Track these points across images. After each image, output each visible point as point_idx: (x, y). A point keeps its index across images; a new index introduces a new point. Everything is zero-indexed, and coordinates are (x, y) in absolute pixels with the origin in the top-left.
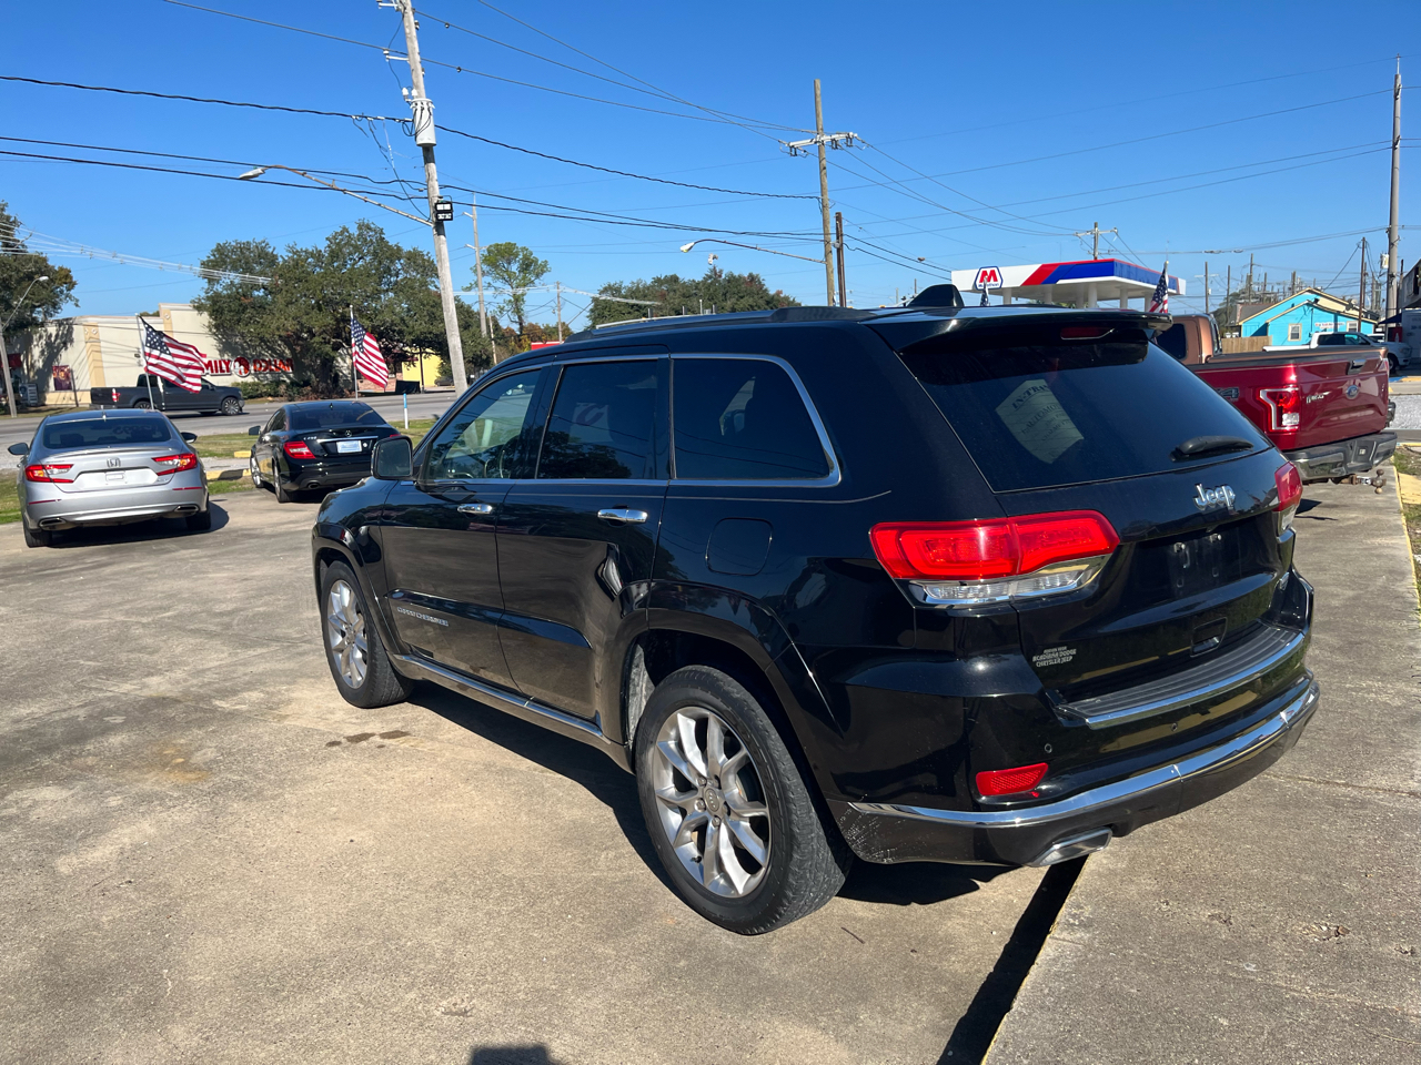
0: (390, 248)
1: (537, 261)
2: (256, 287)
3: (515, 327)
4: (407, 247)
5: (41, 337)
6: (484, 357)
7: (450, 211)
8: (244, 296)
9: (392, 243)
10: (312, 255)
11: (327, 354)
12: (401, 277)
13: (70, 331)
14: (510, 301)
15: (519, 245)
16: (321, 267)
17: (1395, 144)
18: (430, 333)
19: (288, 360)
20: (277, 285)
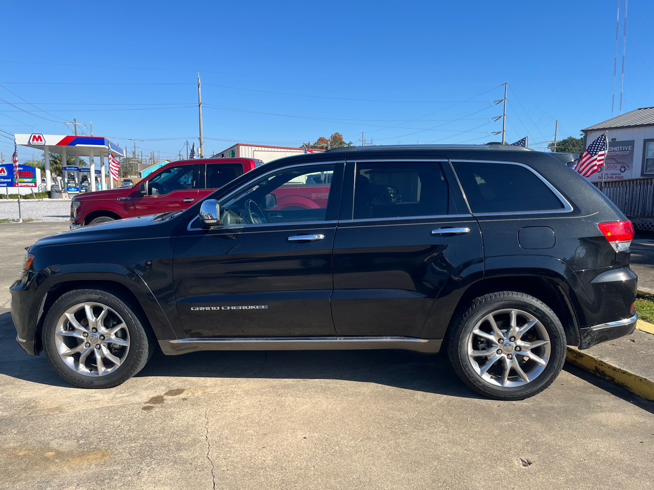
17: (200, 105)
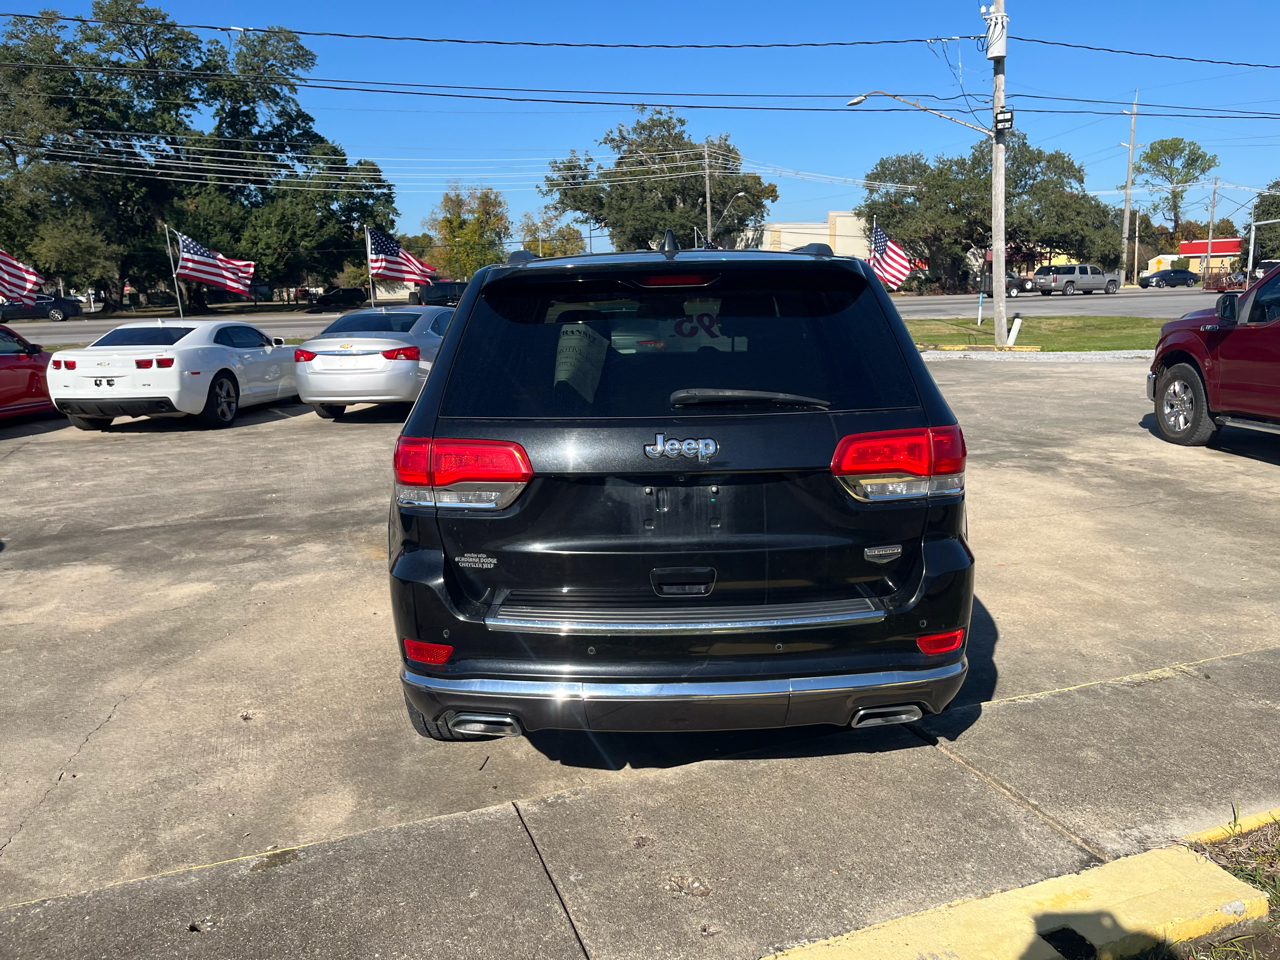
0: (1032, 152)
1: (1206, 155)
2: (906, 194)
3: (1170, 226)
4: (1048, 151)
5: (742, 240)
6: (1112, 256)
7: (1011, 120)
8: (896, 203)
9: (1033, 147)
10: (956, 163)
11: (956, 254)
12: (1039, 179)
13: (761, 236)
14: (1167, 198)
15: (1187, 140)
16: (962, 174)
18: (1055, 233)
19: (926, 259)
20: (921, 192)
